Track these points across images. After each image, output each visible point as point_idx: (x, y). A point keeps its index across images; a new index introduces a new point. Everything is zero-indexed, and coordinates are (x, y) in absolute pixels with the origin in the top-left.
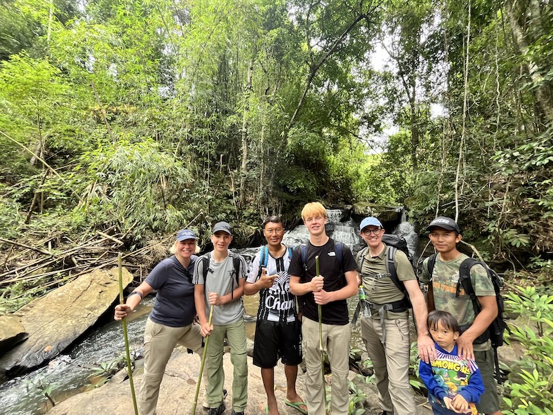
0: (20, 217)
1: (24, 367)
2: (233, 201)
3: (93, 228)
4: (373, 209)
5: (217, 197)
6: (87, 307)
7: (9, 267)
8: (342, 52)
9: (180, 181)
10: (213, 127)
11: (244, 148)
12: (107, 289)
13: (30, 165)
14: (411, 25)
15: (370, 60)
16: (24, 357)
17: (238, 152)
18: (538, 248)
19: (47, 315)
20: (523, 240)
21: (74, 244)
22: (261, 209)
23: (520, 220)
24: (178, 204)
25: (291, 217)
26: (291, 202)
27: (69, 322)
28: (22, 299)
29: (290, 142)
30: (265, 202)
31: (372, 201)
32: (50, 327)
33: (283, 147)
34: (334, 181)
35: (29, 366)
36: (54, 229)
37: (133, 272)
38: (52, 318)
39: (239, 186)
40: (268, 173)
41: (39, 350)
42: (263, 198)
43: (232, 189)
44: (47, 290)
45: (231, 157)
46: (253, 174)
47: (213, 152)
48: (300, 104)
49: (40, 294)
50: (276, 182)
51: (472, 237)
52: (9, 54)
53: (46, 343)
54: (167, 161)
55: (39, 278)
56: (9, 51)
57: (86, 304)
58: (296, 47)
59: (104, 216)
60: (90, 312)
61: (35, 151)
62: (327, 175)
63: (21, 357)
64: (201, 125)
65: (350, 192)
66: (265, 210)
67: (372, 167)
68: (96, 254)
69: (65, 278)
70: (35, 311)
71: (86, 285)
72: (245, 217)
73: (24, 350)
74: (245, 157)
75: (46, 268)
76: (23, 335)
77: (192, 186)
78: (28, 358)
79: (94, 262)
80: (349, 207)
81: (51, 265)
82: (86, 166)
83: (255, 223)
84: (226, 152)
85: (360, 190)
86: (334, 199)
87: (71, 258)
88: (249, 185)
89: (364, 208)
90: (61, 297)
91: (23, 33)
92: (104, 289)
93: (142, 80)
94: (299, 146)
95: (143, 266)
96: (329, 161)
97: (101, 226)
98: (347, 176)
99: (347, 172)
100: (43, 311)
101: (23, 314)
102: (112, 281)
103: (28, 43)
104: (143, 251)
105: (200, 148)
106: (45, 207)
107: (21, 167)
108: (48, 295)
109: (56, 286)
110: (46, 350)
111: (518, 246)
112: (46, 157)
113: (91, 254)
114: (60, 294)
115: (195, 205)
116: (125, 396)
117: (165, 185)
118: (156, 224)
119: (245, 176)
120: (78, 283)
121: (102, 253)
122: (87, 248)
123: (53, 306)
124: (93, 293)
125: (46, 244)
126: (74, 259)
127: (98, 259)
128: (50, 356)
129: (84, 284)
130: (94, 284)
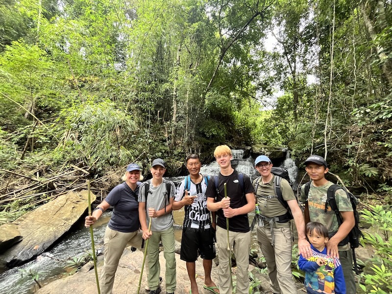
0: (17, 154)
1: (19, 261)
2: (167, 144)
3: (68, 162)
4: (266, 149)
5: (155, 141)
6: (63, 218)
7: (9, 190)
8: (244, 38)
9: (130, 129)
10: (152, 91)
11: (174, 106)
12: (78, 205)
13: (25, 119)
14: (293, 19)
15: (264, 44)
16: (20, 253)
17: (170, 109)
18: (385, 178)
19: (36, 223)
20: (374, 172)
21: (55, 174)
22: (186, 149)
23: (371, 157)
24: (128, 146)
25: (208, 155)
26: (208, 144)
27: (51, 229)
28: (18, 212)
29: (207, 102)
30: (189, 144)
31: (265, 144)
32: (38, 232)
33: (202, 106)
34: (238, 130)
35: (23, 260)
36: (41, 163)
37: (96, 193)
38: (39, 226)
39: (171, 133)
40: (191, 124)
41: (30, 248)
42: (188, 142)
43: (166, 135)
44: (36, 206)
45: (165, 112)
46: (181, 124)
47: (152, 109)
48: (214, 75)
49: (31, 209)
50: (197, 130)
51: (337, 169)
52: (10, 41)
53: (35, 244)
54: (120, 116)
55: (30, 197)
56: (11, 39)
57: (63, 216)
58: (211, 35)
59: (76, 154)
60: (66, 222)
61: (28, 108)
62: (233, 125)
63: (17, 253)
64: (144, 90)
65: (250, 137)
66: (189, 150)
67: (265, 120)
68: (70, 181)
69: (48, 198)
70: (27, 221)
71: (63, 202)
72: (175, 155)
73: (19, 249)
74: (175, 112)
75: (35, 191)
76: (18, 237)
77: (138, 133)
78: (22, 254)
79: (69, 186)
80: (249, 148)
81: (38, 188)
82: (63, 119)
83: (182, 159)
84: (161, 109)
85: (256, 136)
86: (238, 142)
87: (52, 184)
88: (178, 133)
89: (259, 148)
90: (46, 211)
91: (20, 26)
92: (76, 205)
93: (103, 59)
94: (214, 105)
95: (103, 189)
96: (235, 115)
97: (74, 161)
98: (247, 126)
99: (247, 123)
100: (33, 221)
101: (19, 223)
102: (81, 200)
103: (24, 33)
104: (103, 179)
105: (144, 106)
106: (35, 148)
107: (18, 120)
108: (36, 210)
109: (42, 203)
110: (35, 248)
111: (370, 176)
112: (36, 112)
113: (66, 181)
114: (45, 209)
115: (140, 146)
116: (90, 282)
117: (119, 132)
118: (112, 159)
119: (175, 126)
120: (58, 201)
121: (74, 180)
122: (64, 176)
123: (40, 217)
124: (68, 208)
125: (35, 174)
126: (54, 184)
127: (71, 184)
128: (38, 253)
129: (62, 202)
130: (69, 202)
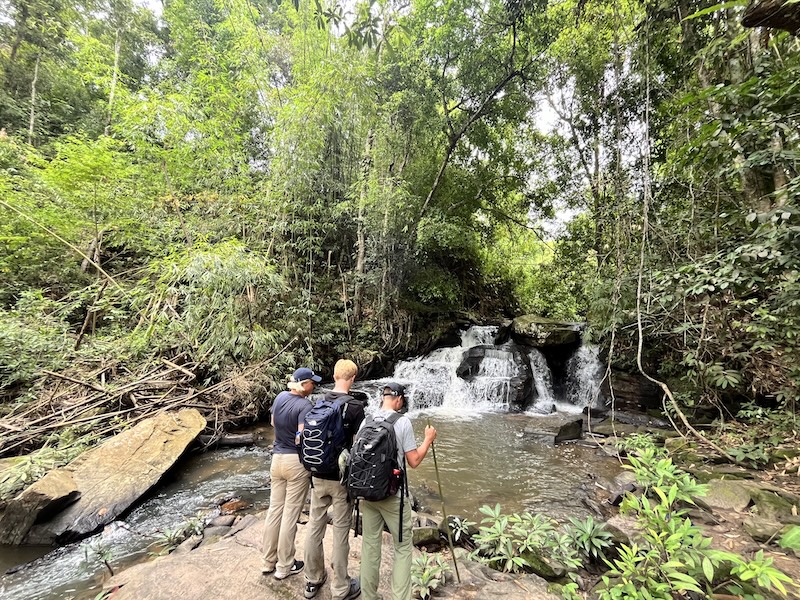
0: (69, 340)
1: (76, 533)
2: (344, 316)
3: (157, 355)
4: (540, 327)
5: (322, 310)
6: (149, 460)
7: (55, 406)
8: (489, 109)
9: (273, 292)
10: (317, 218)
11: (360, 242)
12: (174, 437)
13: (81, 272)
14: (589, 79)
15: (534, 121)
16: (76, 521)
17: (351, 248)
18: (754, 390)
19: (102, 469)
20: (731, 378)
21: (132, 377)
22: (382, 326)
23: (730, 349)
24: (268, 322)
25: (426, 336)
26: (426, 315)
27: (127, 480)
28: (72, 449)
29: (420, 237)
30: (388, 316)
31: (544, 314)
32: (105, 485)
33: (414, 242)
34: (488, 285)
35: (82, 532)
36: (109, 356)
37: (206, 414)
38: (108, 474)
39: (353, 294)
40: (392, 276)
41: (93, 513)
42: (385, 312)
43: (344, 299)
44: (101, 438)
45: (342, 254)
46: (372, 278)
47: (317, 249)
48: (435, 184)
49: (92, 443)
50: (403, 288)
51: (673, 370)
53: (100, 505)
54: (257, 266)
55: (93, 422)
57: (148, 457)
58: (429, 112)
59: (172, 339)
60: (152, 467)
61: (87, 250)
62: (478, 277)
63: (72, 521)
64: (301, 216)
65: (513, 300)
66: (388, 328)
67: (542, 266)
68: (161, 390)
69: (122, 424)
70: (88, 465)
71: (148, 432)
72: (360, 338)
73: (75, 513)
74: (361, 254)
75: (98, 409)
76: (75, 494)
77: (288, 297)
78: (80, 522)
79: (159, 401)
80: (507, 323)
81: (104, 405)
82: (154, 277)
83: (374, 345)
84: (336, 247)
85: (527, 296)
86: (489, 309)
87: (129, 396)
88: (367, 293)
89: (526, 325)
90: (118, 447)
91: (79, 96)
92: (170, 438)
94: (433, 240)
95: (219, 406)
96: (482, 256)
97: (169, 352)
98: (507, 278)
99: (507, 272)
100: (97, 465)
101: (75, 468)
102: (179, 428)
104: (220, 387)
105: (301, 245)
106: (98, 326)
107: (70, 274)
108: (103, 446)
109: (110, 434)
110: (100, 513)
111: (724, 387)
112: (103, 259)
113: (153, 390)
114: (117, 444)
115: (291, 324)
116: (191, 565)
117: (252, 296)
118: (238, 350)
119: (361, 281)
120: (139, 430)
121: (168, 389)
122: (150, 382)
123: (109, 459)
124: (157, 442)
125: (99, 377)
126: (133, 398)
127: (163, 396)
128: (105, 521)
129: (146, 431)
130: (158, 431)
